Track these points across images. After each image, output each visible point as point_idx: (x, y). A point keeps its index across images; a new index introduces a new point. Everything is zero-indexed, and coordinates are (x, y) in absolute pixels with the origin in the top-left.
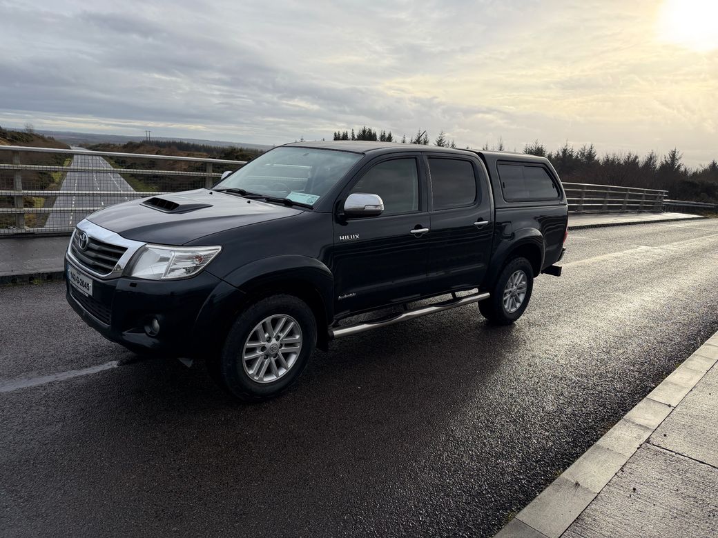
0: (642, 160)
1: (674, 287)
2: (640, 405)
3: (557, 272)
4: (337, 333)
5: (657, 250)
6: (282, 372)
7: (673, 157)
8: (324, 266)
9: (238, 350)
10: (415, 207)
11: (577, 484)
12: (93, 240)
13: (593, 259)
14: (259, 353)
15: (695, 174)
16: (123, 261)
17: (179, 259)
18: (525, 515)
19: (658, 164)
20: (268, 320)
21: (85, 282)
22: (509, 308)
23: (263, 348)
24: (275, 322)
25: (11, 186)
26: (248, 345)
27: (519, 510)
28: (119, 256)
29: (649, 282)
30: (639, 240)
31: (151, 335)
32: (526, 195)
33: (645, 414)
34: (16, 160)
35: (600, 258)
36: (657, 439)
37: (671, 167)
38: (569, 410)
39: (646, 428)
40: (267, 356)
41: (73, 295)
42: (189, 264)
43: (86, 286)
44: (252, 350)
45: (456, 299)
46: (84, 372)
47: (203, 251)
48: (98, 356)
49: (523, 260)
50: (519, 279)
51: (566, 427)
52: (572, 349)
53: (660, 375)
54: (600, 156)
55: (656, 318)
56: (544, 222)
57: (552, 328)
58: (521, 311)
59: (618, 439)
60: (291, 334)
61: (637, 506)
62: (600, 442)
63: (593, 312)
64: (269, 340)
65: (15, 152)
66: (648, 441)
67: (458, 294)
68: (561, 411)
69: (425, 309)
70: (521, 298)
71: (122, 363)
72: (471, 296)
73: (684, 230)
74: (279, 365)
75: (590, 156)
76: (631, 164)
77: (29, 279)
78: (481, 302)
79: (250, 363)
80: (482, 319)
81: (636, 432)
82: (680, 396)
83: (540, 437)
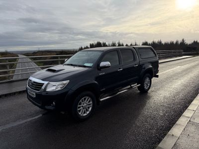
0: (175, 42)
1: (189, 77)
2: (186, 111)
3: (157, 76)
4: (101, 100)
5: (183, 67)
6: (88, 112)
7: (183, 40)
8: (96, 82)
9: (76, 107)
10: (118, 63)
11: (173, 135)
12: (34, 82)
13: (166, 71)
14: (81, 108)
15: (190, 45)
16: (43, 87)
17: (59, 85)
18: (160, 145)
19: (179, 43)
20: (83, 99)
21: (33, 94)
22: (146, 88)
23: (82, 106)
24: (85, 99)
25: (6, 68)
26: (78, 106)
27: (158, 144)
28: (42, 86)
29: (182, 76)
30: (178, 65)
31: (53, 106)
32: (147, 57)
33: (188, 113)
34: (7, 61)
35: (168, 71)
36: (192, 120)
37: (183, 43)
38: (167, 115)
39: (189, 117)
40: (84, 108)
41: (29, 97)
42: (61, 86)
43: (34, 95)
44: (79, 107)
45: (131, 87)
46: (34, 118)
47: (65, 82)
48: (37, 113)
49: (148, 74)
50: (148, 79)
51: (167, 119)
52: (165, 97)
53: (190, 102)
54: (163, 42)
55: (186, 86)
56: (152, 63)
57: (158, 92)
58: (149, 88)
59: (182, 121)
60: (89, 102)
61: (190, 139)
62: (177, 123)
63: (169, 86)
64: (84, 104)
65: (6, 59)
66: (190, 121)
67: (132, 86)
68: (165, 115)
69: (124, 91)
70: (149, 85)
71: (43, 115)
72: (135, 86)
73: (189, 61)
74: (87, 111)
75: (160, 43)
76: (172, 44)
77: (14, 94)
78: (138, 87)
79: (80, 111)
80: (139, 91)
81: (186, 119)
82: (196, 108)
83: (160, 123)
